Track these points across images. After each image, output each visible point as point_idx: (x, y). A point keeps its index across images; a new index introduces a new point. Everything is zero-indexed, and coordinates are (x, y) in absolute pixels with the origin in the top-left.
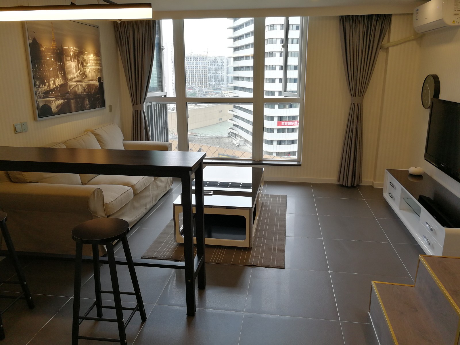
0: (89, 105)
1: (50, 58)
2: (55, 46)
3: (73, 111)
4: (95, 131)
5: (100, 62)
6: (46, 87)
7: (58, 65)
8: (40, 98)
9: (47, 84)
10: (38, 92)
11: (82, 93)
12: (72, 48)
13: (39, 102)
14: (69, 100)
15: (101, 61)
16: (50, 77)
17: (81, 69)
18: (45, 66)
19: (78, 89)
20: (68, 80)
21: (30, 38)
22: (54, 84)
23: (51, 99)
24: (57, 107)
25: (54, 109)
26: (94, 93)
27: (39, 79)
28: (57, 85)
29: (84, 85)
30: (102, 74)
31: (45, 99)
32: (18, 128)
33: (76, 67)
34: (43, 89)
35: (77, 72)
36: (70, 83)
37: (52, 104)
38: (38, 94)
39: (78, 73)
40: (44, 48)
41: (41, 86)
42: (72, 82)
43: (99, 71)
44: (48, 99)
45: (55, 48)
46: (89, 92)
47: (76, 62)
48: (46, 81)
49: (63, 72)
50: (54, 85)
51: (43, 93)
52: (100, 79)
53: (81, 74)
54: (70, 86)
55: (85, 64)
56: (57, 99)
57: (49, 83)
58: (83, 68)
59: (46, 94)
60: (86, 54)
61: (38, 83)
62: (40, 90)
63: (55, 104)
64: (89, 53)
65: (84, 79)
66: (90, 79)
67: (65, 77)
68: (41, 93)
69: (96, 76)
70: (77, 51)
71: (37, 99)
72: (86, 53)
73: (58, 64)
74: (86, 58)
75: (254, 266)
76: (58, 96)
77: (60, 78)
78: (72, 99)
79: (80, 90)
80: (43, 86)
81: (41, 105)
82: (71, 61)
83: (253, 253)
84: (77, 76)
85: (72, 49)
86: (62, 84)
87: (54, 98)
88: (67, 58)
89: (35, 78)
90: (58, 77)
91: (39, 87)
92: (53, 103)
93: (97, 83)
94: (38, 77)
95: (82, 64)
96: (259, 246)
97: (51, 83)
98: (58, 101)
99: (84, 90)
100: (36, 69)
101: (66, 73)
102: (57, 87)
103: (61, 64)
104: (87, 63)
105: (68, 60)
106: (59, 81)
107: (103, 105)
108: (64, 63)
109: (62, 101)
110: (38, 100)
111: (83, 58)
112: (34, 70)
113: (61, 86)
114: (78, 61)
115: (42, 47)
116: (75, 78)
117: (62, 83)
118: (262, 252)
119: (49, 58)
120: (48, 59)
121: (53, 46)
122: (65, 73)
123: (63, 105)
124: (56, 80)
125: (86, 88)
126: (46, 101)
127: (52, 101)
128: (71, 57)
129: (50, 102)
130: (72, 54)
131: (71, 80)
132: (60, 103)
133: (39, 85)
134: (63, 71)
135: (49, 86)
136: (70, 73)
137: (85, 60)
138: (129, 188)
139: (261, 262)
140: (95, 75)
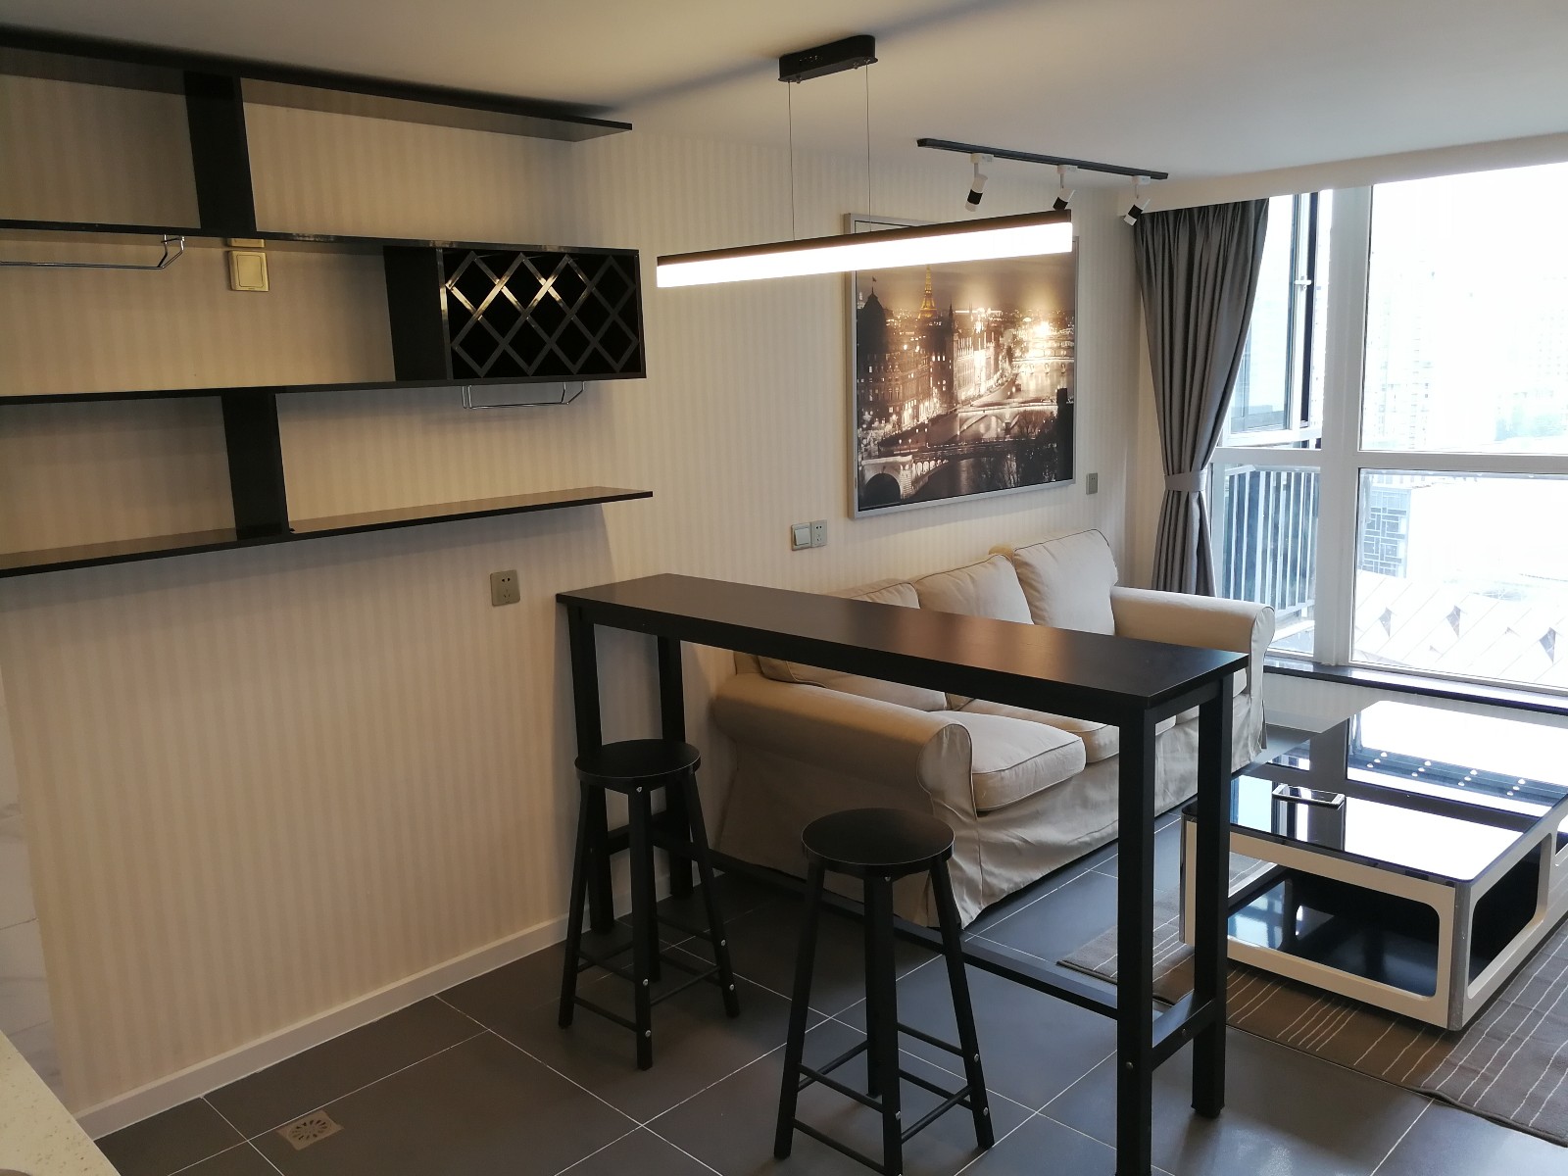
0: (1018, 472)
1: (912, 345)
2: (931, 312)
3: (964, 491)
4: (1018, 552)
5: (1072, 344)
6: (889, 427)
7: (931, 364)
8: (870, 456)
9: (894, 418)
10: (865, 442)
11: (997, 438)
12: (982, 310)
13: (866, 467)
14: (955, 459)
15: (1073, 341)
16: (905, 399)
17: (1003, 370)
18: (893, 368)
19: (988, 428)
20: (958, 403)
21: (861, 298)
22: (916, 416)
23: (899, 459)
24: (915, 482)
25: (905, 487)
26: (1037, 437)
27: (868, 405)
28: (923, 418)
29: (1007, 416)
30: (1072, 382)
31: (883, 460)
32: (803, 536)
33: (988, 363)
34: (881, 432)
35: (989, 378)
36: (962, 413)
37: (902, 472)
38: (866, 445)
39: (992, 382)
40: (896, 319)
41: (876, 424)
42: (971, 409)
43: (1064, 370)
44: (891, 459)
45: (929, 316)
46: (1021, 433)
47: (992, 349)
48: (891, 410)
49: (944, 382)
50: (914, 419)
51: (880, 444)
52: (1063, 397)
53: (1003, 384)
54: (963, 421)
55: (1018, 353)
56: (918, 458)
57: (899, 414)
58: (1012, 367)
59: (889, 445)
60: (1025, 323)
61: (867, 417)
62: (872, 433)
63: (910, 472)
64: (1036, 320)
65: (1010, 397)
66: (1032, 395)
67: (949, 396)
68: (872, 445)
69: (1053, 386)
70: (996, 317)
71: (860, 459)
72: (1027, 320)
73: (934, 359)
74: (1022, 334)
75: (1440, 1100)
76: (923, 450)
77: (935, 400)
78: (964, 457)
79: (992, 431)
80: (880, 422)
81: (869, 475)
82: (976, 349)
84: (990, 390)
85: (980, 313)
86: (939, 417)
87: (910, 457)
88: (963, 341)
89: (863, 403)
90: (928, 395)
91: (870, 428)
92: (904, 469)
93: (1054, 409)
94: (871, 398)
95: (1010, 355)
97: (907, 414)
98: (920, 464)
99: (1008, 430)
100: (867, 380)
101: (956, 383)
102: (922, 426)
103: (941, 358)
104: (1025, 350)
105: (967, 347)
106: (931, 408)
107: (1066, 473)
108: (950, 357)
109: (933, 463)
110: (864, 463)
111: (1015, 336)
112: (862, 381)
113: (934, 421)
114: (998, 346)
115: (892, 316)
116: (980, 396)
117: (939, 411)
119: (909, 345)
120: (905, 347)
121: (923, 312)
122: (950, 385)
123: (932, 475)
124: (921, 406)
125: (1014, 423)
126: (884, 466)
127: (904, 464)
128: (975, 337)
129: (896, 467)
130: (979, 327)
131: (967, 402)
132: (926, 468)
133: (872, 422)
134: (946, 376)
135: (899, 422)
136: (966, 382)
137: (1017, 342)
138: (1076, 737)
140: (1048, 382)
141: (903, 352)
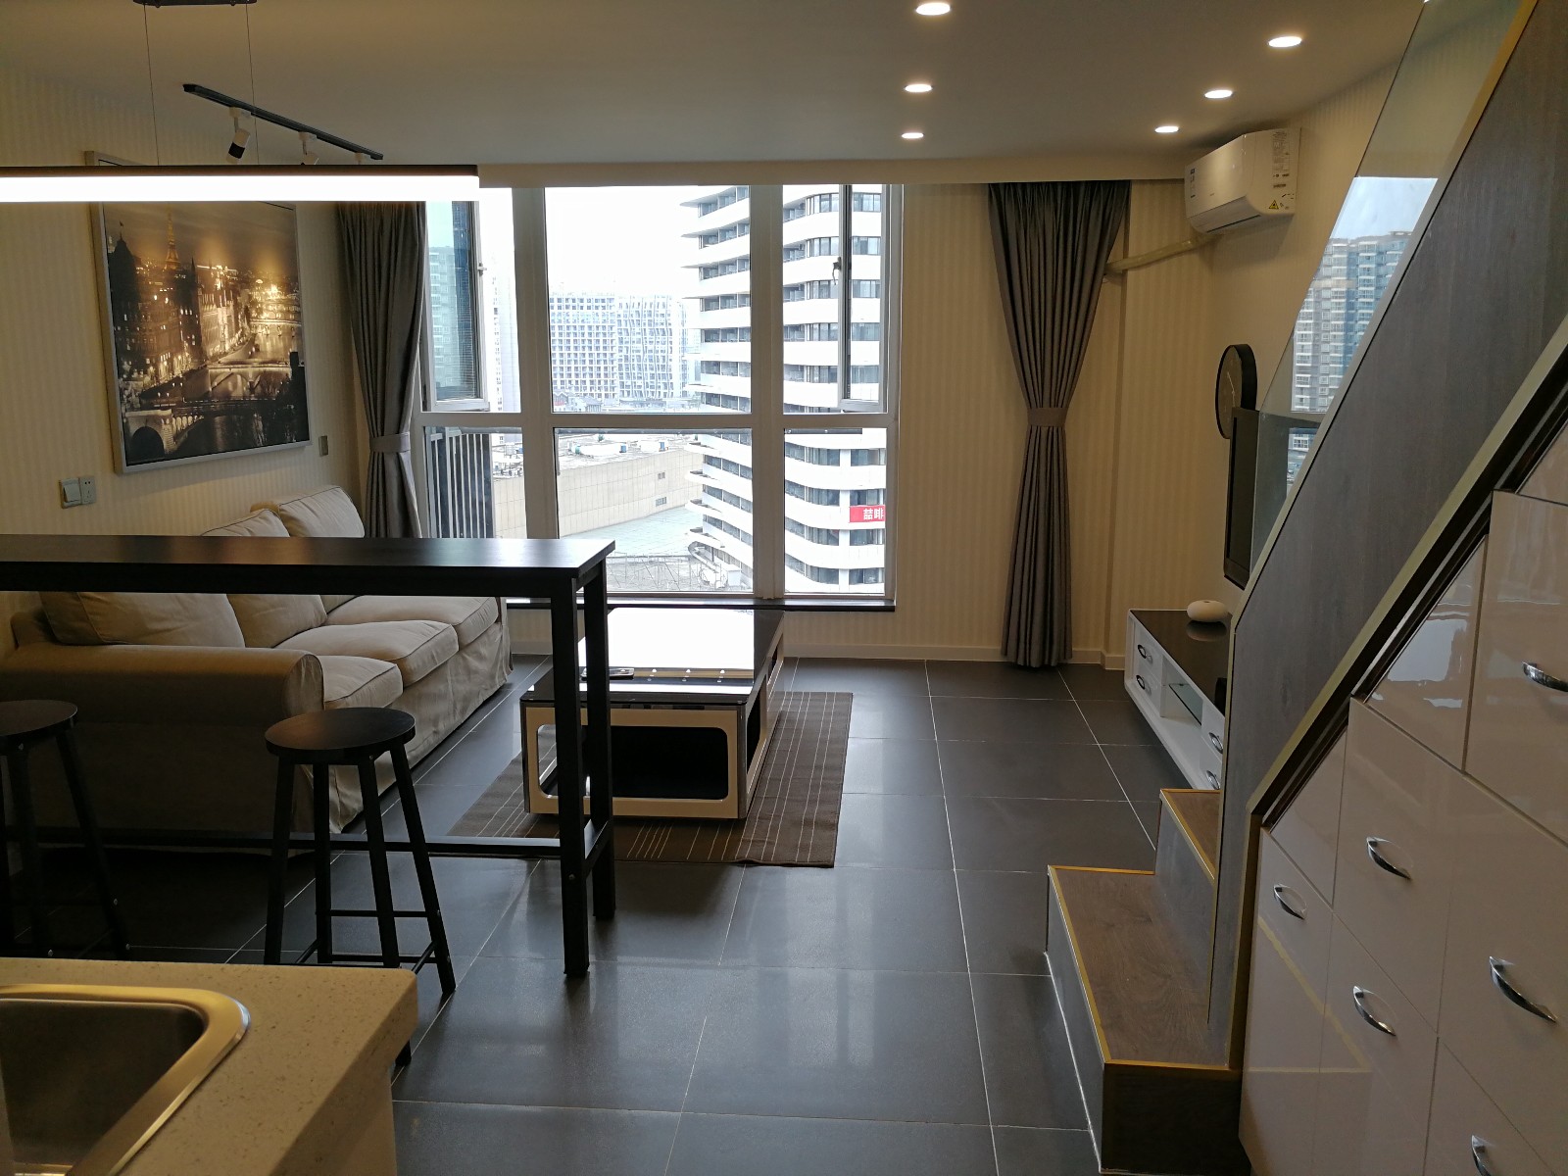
0: (264, 432)
1: (162, 296)
2: (175, 264)
3: (220, 449)
4: (283, 507)
5: (298, 309)
6: (148, 379)
7: (180, 317)
8: (132, 408)
9: (151, 369)
10: (127, 393)
11: (244, 397)
12: (220, 267)
13: (130, 420)
14: (209, 415)
15: (299, 306)
16: (161, 351)
17: (243, 328)
18: (146, 318)
19: (235, 386)
20: (207, 359)
21: (110, 241)
22: (171, 369)
23: (159, 412)
24: (176, 437)
25: (167, 442)
26: (278, 397)
27: (129, 355)
28: (178, 372)
29: (251, 376)
30: (301, 346)
31: (145, 413)
32: (72, 492)
33: (229, 321)
34: (141, 383)
35: (231, 336)
36: (213, 369)
37: (164, 426)
38: (128, 397)
39: (234, 341)
40: (145, 267)
41: (135, 375)
42: (219, 366)
43: (293, 334)
44: (152, 412)
45: (174, 268)
46: (264, 394)
47: (231, 307)
48: (148, 361)
49: (193, 337)
50: (169, 372)
51: (141, 396)
52: (295, 358)
53: (243, 343)
54: (214, 377)
55: (254, 314)
56: (177, 413)
57: (156, 366)
58: (250, 327)
59: (149, 397)
60: (258, 285)
61: (126, 366)
62: (133, 385)
63: (172, 426)
64: (267, 284)
65: (250, 357)
66: (269, 356)
67: (199, 351)
68: (134, 396)
69: (286, 348)
70: (232, 276)
71: (124, 411)
72: (259, 281)
73: (182, 312)
74: (256, 295)
75: (750, 863)
76: (180, 404)
77: (187, 354)
78: (218, 414)
79: (239, 390)
80: (139, 374)
81: (134, 428)
82: (218, 306)
83: (750, 833)
84: (233, 347)
85: (218, 270)
86: (192, 371)
87: (169, 411)
88: (206, 296)
89: (121, 352)
90: (181, 350)
91: (129, 378)
92: (165, 424)
93: (288, 370)
94: (129, 348)
95: (247, 315)
96: (764, 818)
97: (163, 366)
98: (179, 418)
99: (252, 389)
100: (123, 328)
101: (203, 338)
102: (177, 380)
103: (189, 312)
104: (260, 311)
105: (210, 303)
106: (183, 362)
107: (304, 436)
108: (196, 311)
109: (190, 418)
110: (127, 415)
111: (250, 297)
112: (119, 328)
113: (188, 375)
114: (237, 305)
115: (141, 265)
116: (226, 354)
117: (191, 367)
118: (774, 830)
119: (159, 296)
120: (156, 298)
121: (169, 263)
122: (199, 340)
123: (191, 430)
124: (175, 359)
125: (256, 383)
126: (148, 419)
127: (165, 418)
128: (217, 293)
129: (157, 420)
130: (219, 285)
131: (216, 358)
132: (185, 423)
133: (131, 372)
134: (194, 330)
135: (157, 373)
136: (213, 338)
137: (254, 303)
138: (392, 665)
139: (768, 854)
140: (281, 345)
141: (153, 302)
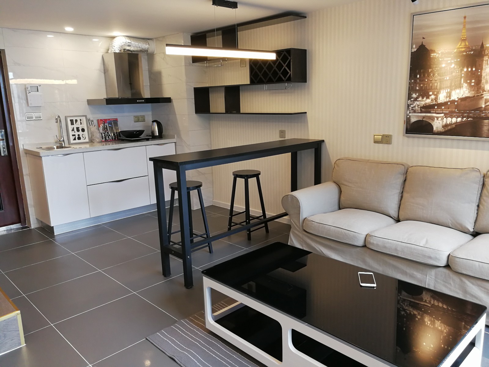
8: (415, 112)
9: (433, 97)
10: (412, 106)
13: (411, 116)
18: (434, 75)
20: (484, 91)
21: (414, 46)
23: (434, 115)
24: (444, 126)
25: (436, 128)
28: (454, 98)
31: (423, 114)
34: (423, 103)
36: (488, 96)
37: (436, 121)
40: (438, 53)
41: (420, 99)
44: (429, 115)
45: (463, 49)
49: (473, 81)
50: (447, 98)
51: (421, 108)
54: (488, 101)
57: (437, 95)
59: (427, 108)
61: (414, 96)
62: (417, 103)
63: (441, 121)
67: (477, 88)
68: (417, 107)
73: (466, 70)
80: (424, 99)
81: (413, 120)
86: (466, 98)
89: (411, 90)
90: (460, 86)
94: (417, 88)
98: (450, 118)
100: (415, 81)
101: (484, 81)
103: (472, 69)
106: (460, 93)
108: (480, 68)
109: (459, 119)
112: (412, 81)
113: (463, 99)
115: (435, 53)
117: (467, 95)
119: (447, 64)
120: (444, 65)
121: (459, 48)
122: (478, 82)
123: (458, 124)
126: (424, 117)
127: (438, 118)
129: (433, 118)
132: (454, 121)
133: (417, 98)
135: (436, 99)
141: (442, 68)
